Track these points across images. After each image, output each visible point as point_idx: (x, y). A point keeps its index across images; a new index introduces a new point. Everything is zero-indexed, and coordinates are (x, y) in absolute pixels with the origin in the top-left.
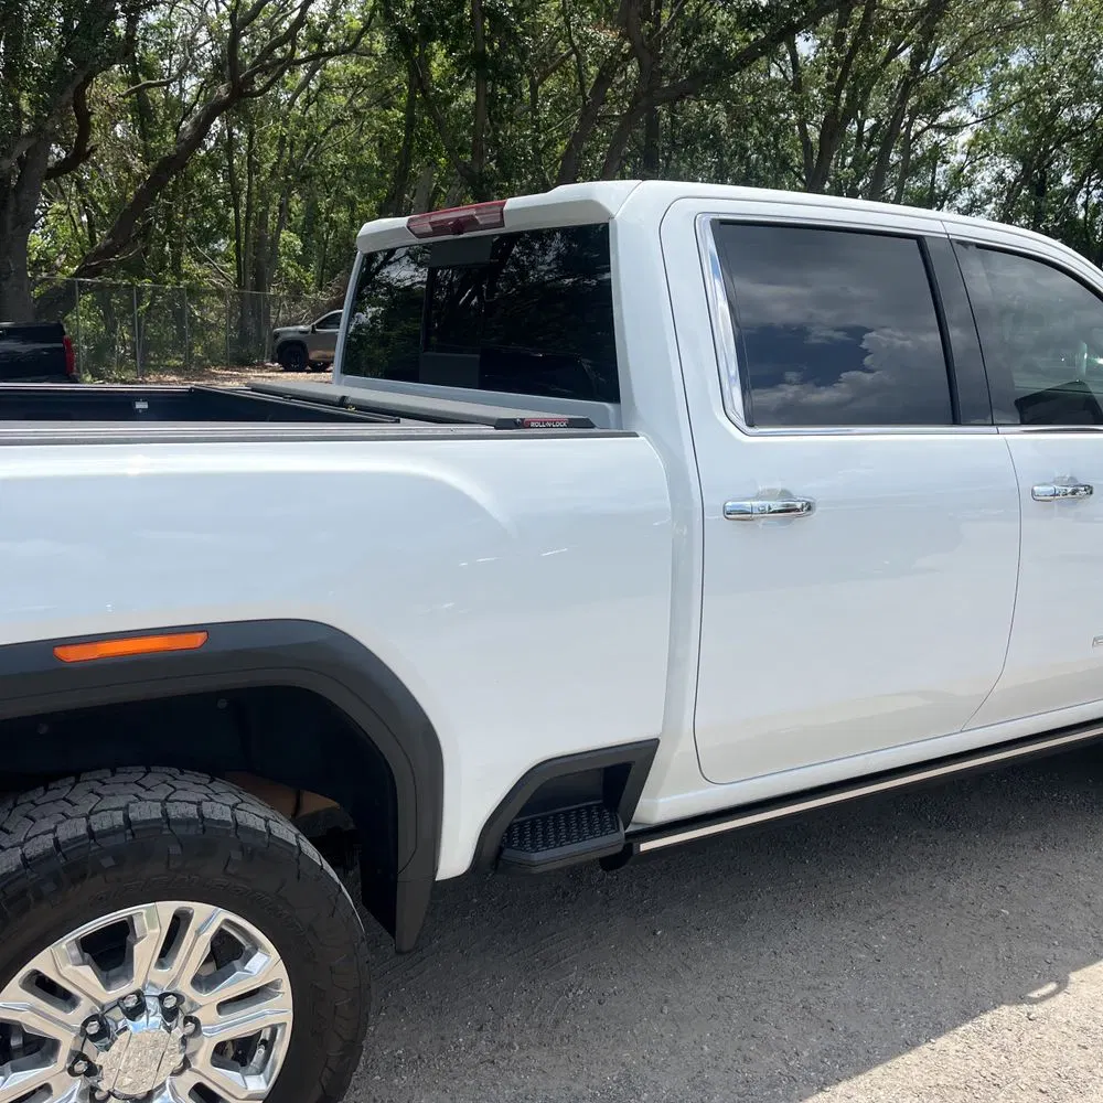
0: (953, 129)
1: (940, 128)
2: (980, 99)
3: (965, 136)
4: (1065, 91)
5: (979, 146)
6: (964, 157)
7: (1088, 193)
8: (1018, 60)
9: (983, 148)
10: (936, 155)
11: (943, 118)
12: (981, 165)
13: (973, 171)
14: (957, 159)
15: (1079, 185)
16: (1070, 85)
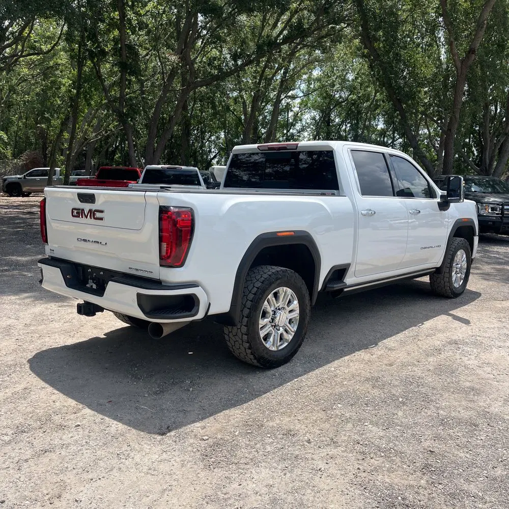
0: (293, 97)
1: (289, 97)
2: (303, 86)
3: (298, 101)
4: (337, 86)
5: (303, 105)
6: (298, 109)
7: (346, 125)
8: (316, 73)
9: (305, 106)
10: (288, 108)
11: (290, 94)
12: (305, 112)
13: (302, 114)
14: (296, 109)
15: (343, 122)
16: (339, 84)
